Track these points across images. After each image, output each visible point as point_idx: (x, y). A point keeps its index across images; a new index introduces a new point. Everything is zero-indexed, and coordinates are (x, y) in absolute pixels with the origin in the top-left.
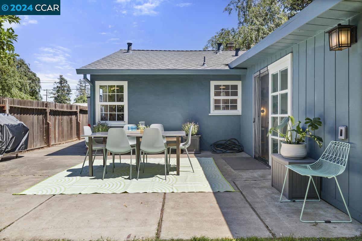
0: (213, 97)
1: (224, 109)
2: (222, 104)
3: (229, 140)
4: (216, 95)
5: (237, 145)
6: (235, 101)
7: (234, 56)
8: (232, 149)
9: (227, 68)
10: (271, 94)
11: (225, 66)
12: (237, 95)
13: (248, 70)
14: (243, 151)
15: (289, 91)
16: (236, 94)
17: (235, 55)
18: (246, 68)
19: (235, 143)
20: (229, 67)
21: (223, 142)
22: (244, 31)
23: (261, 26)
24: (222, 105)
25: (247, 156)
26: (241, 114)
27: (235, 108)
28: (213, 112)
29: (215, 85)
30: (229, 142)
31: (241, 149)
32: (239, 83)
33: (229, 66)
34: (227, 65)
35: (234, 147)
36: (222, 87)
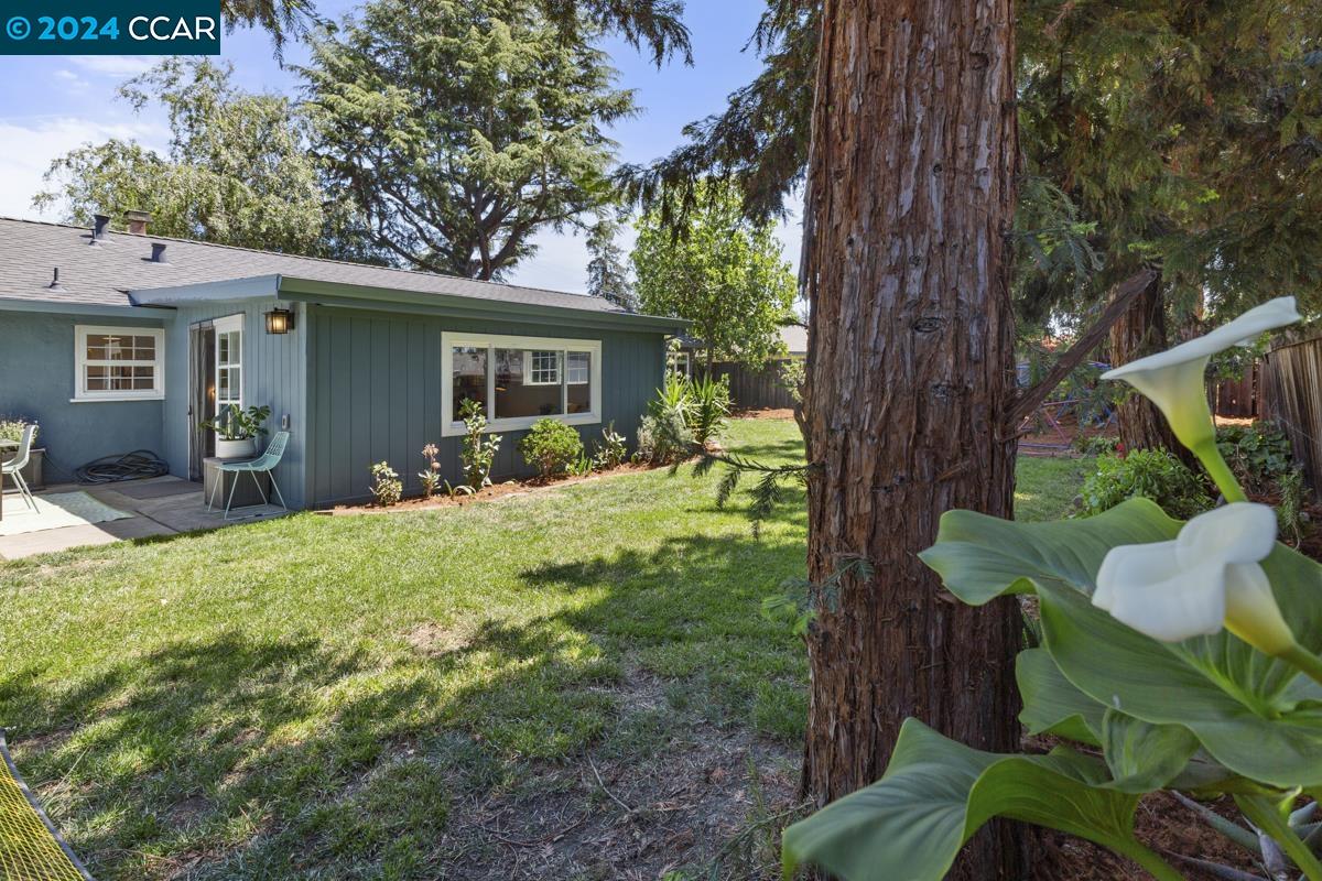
0: (82, 362)
1: (117, 388)
2: (112, 375)
3: (129, 455)
4: (90, 356)
5: (153, 463)
6: (149, 371)
7: (148, 260)
8: (138, 472)
9: (125, 301)
10: (218, 367)
11: (121, 294)
12: (154, 359)
13: (179, 314)
14: (167, 473)
15: (240, 366)
16: (150, 355)
17: (150, 257)
18: (175, 308)
19: (147, 459)
20: (131, 298)
21: (115, 460)
22: (187, 181)
23: (237, 181)
24: (110, 378)
25: (176, 479)
26: (163, 398)
27: (149, 385)
28: (83, 394)
29: (88, 336)
30: (130, 459)
31: (162, 469)
32: (159, 336)
33: (130, 296)
34: (126, 292)
35: (145, 468)
36: (110, 339)
